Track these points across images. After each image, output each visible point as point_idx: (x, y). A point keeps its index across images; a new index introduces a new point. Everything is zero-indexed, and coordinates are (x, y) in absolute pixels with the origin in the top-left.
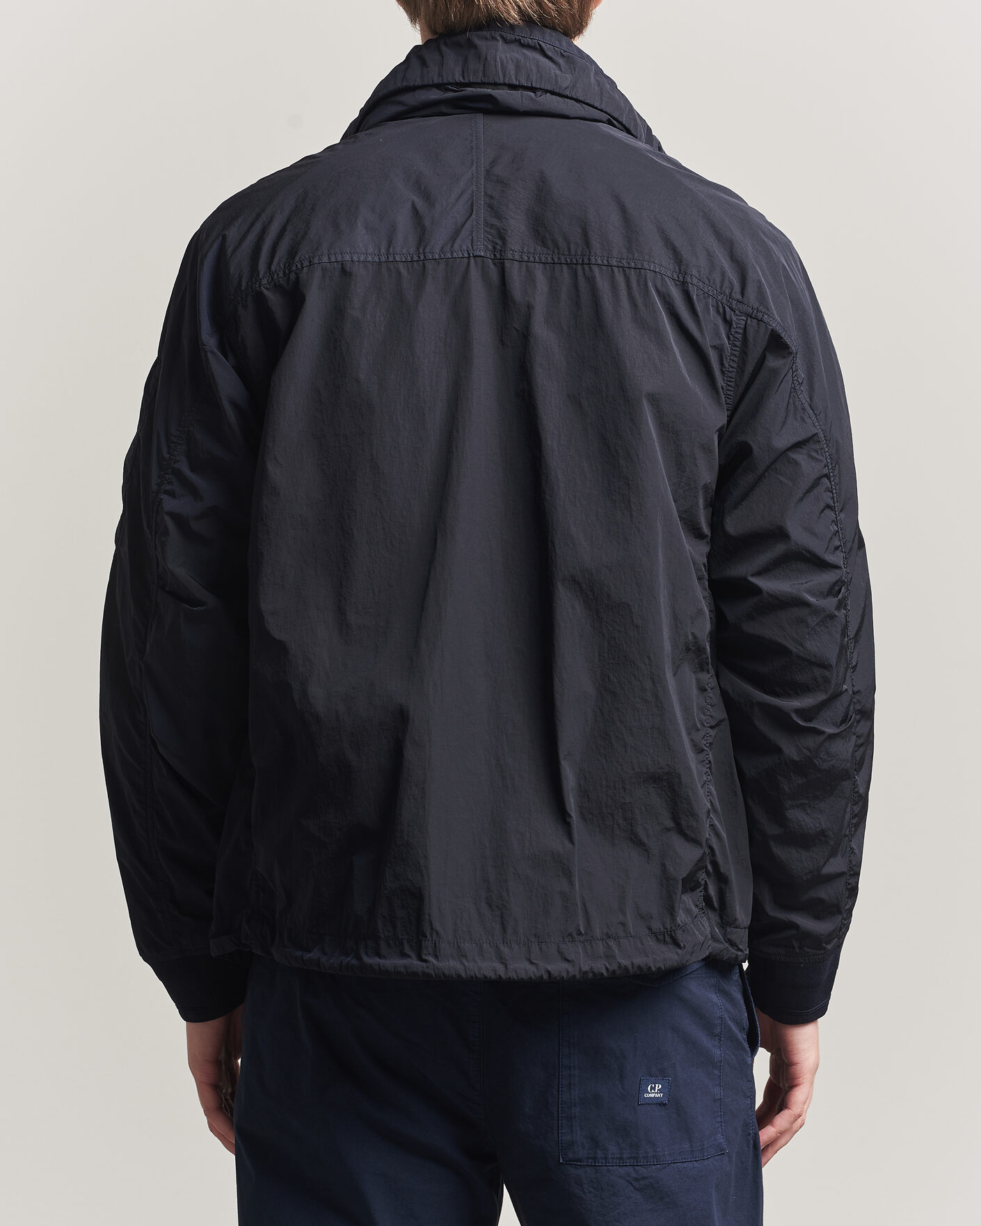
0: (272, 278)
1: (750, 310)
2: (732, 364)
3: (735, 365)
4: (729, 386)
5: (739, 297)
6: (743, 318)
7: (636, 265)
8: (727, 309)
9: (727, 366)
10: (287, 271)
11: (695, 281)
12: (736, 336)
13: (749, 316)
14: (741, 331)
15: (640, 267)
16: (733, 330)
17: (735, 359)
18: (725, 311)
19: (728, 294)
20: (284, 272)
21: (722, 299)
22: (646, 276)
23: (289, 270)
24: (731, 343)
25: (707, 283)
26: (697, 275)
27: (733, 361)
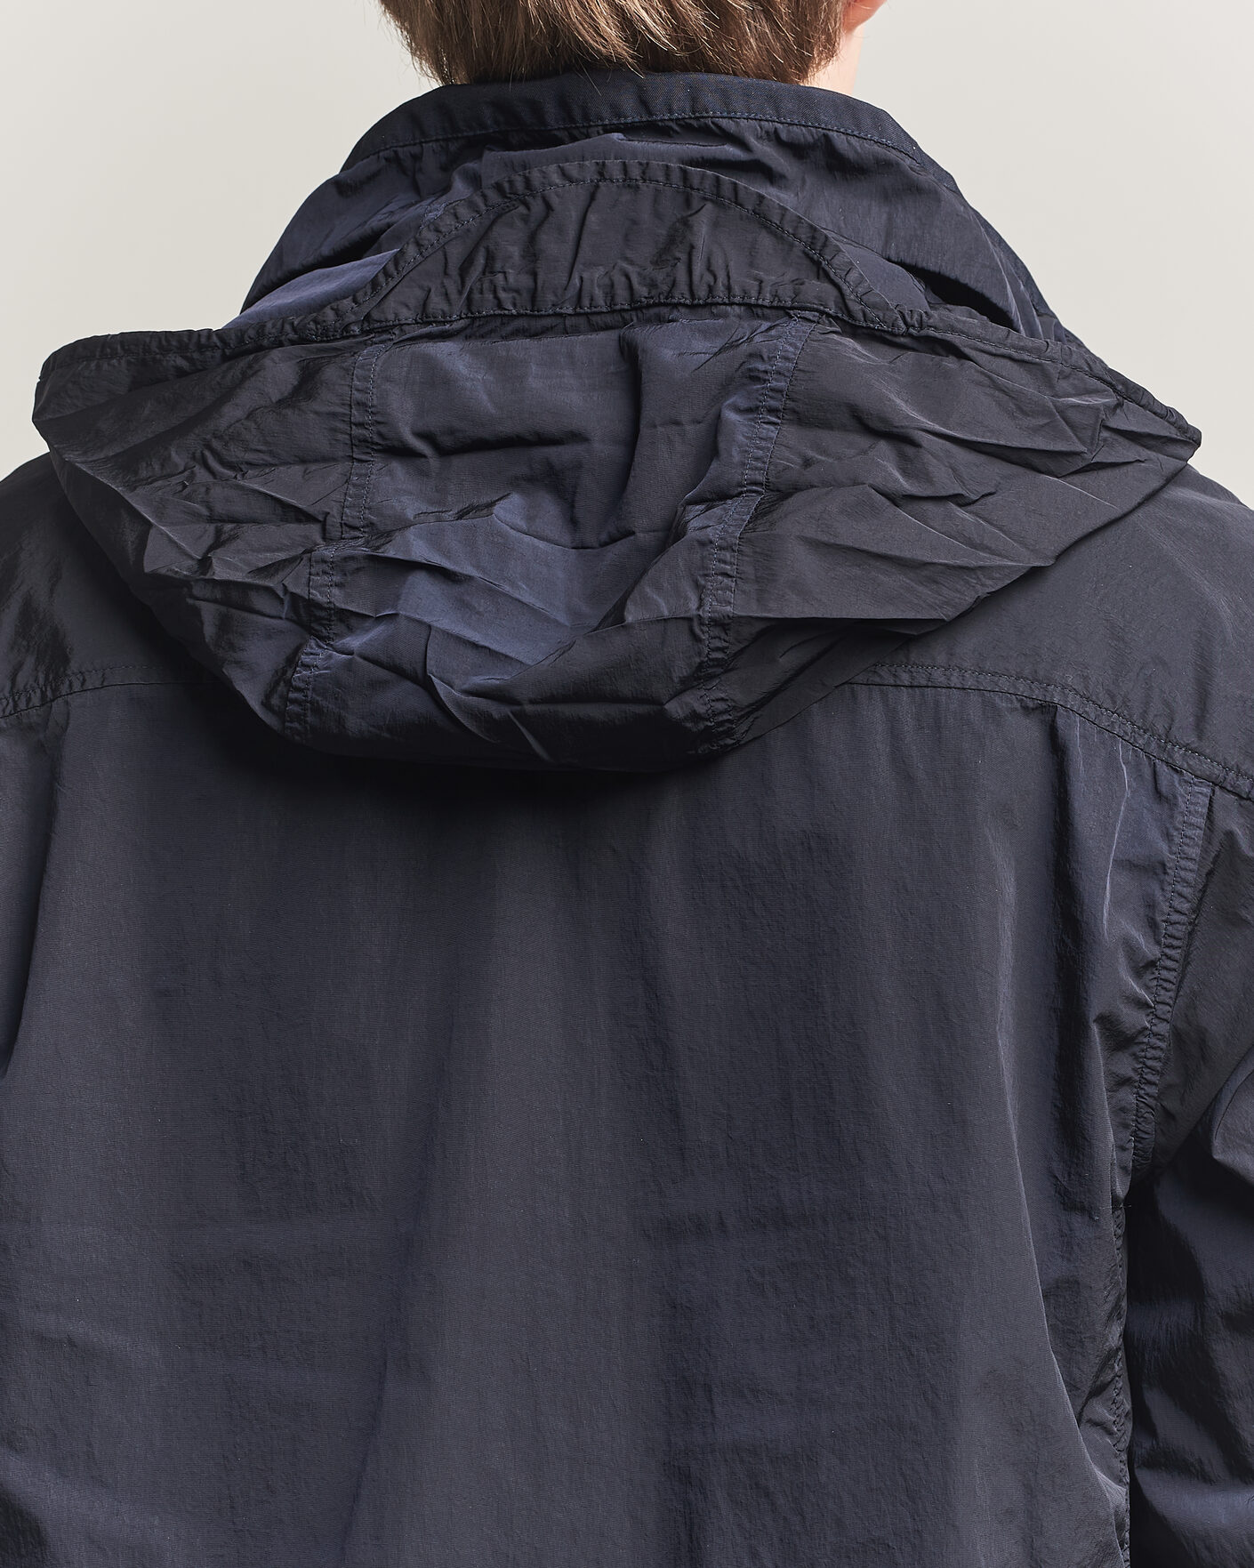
0: (16, 705)
1: (1217, 771)
2: (1177, 903)
3: (1185, 906)
4: (1169, 958)
5: (1191, 739)
6: (1205, 790)
7: (913, 678)
8: (1163, 769)
9: (1166, 909)
10: (49, 693)
11: (1073, 701)
12: (1189, 833)
13: (1216, 784)
14: (1201, 821)
15: (924, 682)
16: (1180, 818)
17: (1187, 891)
18: (1155, 774)
19: (1161, 731)
20: (43, 694)
21: (1148, 743)
22: (937, 703)
23: (54, 691)
24: (1174, 849)
25: (1108, 704)
26: (1079, 687)
27: (1181, 895)
